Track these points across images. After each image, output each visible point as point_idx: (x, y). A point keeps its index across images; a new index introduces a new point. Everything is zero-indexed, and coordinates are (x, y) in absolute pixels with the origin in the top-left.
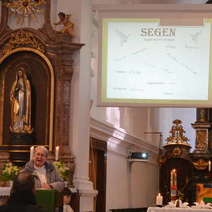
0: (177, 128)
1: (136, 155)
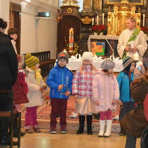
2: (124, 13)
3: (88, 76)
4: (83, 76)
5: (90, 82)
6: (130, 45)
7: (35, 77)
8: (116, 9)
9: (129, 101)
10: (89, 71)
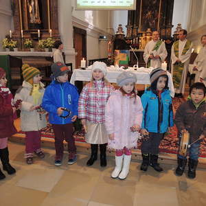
0: (120, 28)
1: (102, 37)
2: (148, 37)
3: (99, 96)
4: (92, 95)
5: (100, 104)
6: (152, 54)
7: (31, 94)
8: (144, 35)
9: (157, 132)
10: (99, 88)
